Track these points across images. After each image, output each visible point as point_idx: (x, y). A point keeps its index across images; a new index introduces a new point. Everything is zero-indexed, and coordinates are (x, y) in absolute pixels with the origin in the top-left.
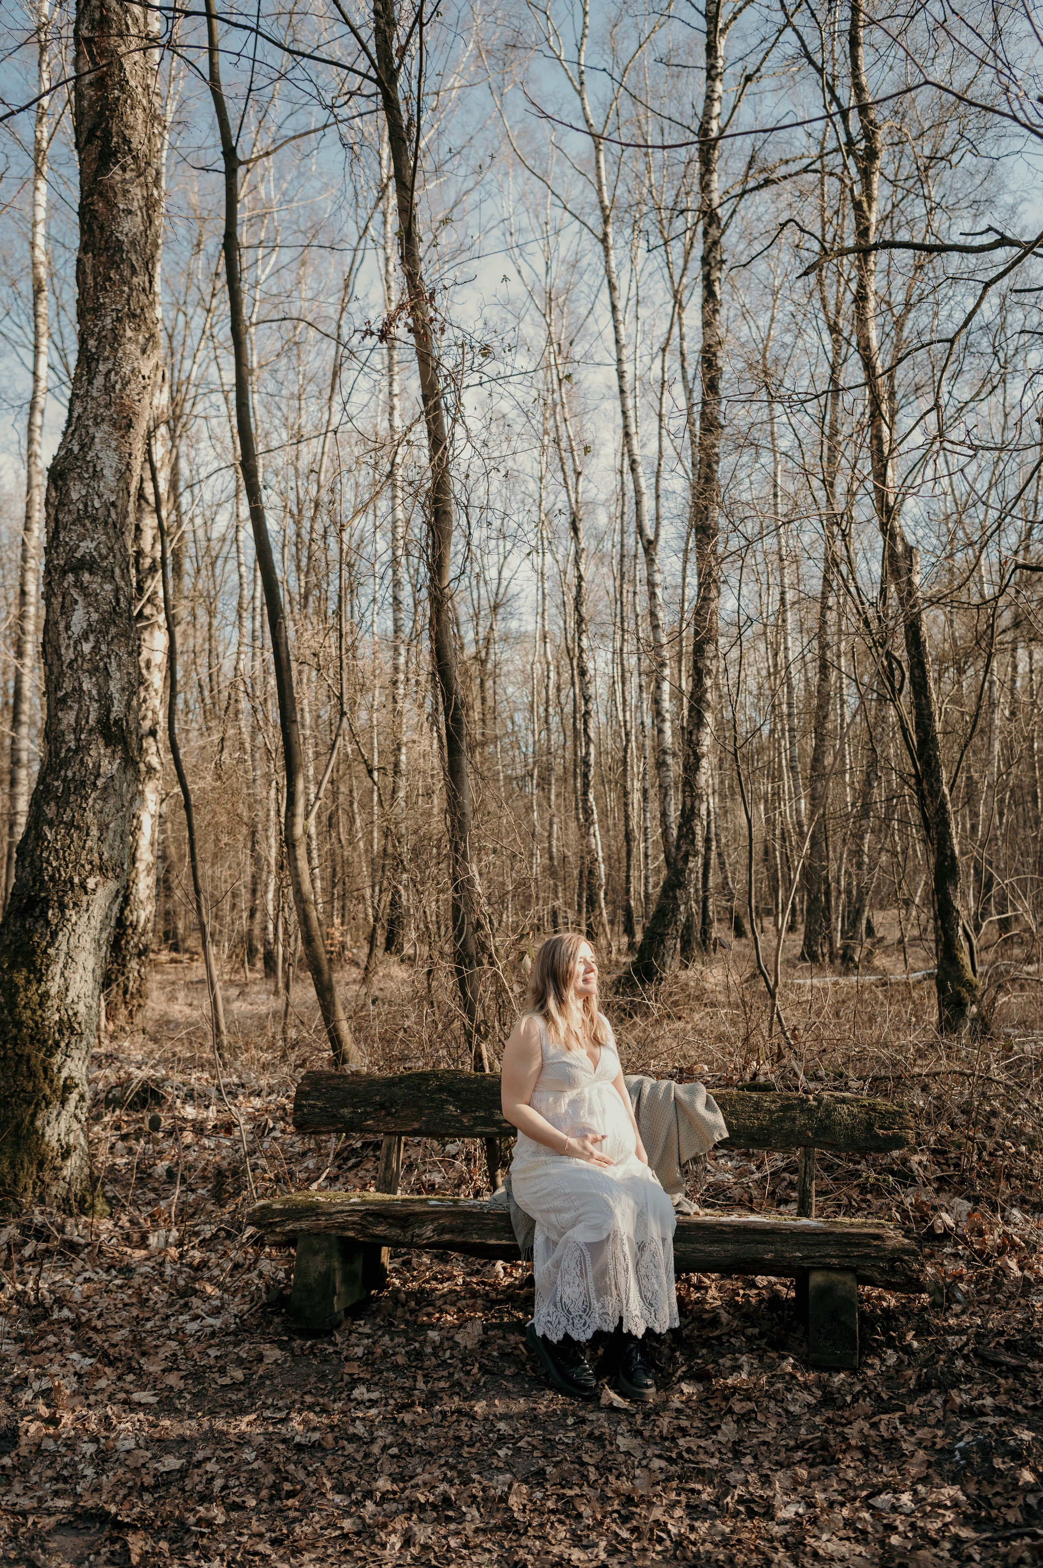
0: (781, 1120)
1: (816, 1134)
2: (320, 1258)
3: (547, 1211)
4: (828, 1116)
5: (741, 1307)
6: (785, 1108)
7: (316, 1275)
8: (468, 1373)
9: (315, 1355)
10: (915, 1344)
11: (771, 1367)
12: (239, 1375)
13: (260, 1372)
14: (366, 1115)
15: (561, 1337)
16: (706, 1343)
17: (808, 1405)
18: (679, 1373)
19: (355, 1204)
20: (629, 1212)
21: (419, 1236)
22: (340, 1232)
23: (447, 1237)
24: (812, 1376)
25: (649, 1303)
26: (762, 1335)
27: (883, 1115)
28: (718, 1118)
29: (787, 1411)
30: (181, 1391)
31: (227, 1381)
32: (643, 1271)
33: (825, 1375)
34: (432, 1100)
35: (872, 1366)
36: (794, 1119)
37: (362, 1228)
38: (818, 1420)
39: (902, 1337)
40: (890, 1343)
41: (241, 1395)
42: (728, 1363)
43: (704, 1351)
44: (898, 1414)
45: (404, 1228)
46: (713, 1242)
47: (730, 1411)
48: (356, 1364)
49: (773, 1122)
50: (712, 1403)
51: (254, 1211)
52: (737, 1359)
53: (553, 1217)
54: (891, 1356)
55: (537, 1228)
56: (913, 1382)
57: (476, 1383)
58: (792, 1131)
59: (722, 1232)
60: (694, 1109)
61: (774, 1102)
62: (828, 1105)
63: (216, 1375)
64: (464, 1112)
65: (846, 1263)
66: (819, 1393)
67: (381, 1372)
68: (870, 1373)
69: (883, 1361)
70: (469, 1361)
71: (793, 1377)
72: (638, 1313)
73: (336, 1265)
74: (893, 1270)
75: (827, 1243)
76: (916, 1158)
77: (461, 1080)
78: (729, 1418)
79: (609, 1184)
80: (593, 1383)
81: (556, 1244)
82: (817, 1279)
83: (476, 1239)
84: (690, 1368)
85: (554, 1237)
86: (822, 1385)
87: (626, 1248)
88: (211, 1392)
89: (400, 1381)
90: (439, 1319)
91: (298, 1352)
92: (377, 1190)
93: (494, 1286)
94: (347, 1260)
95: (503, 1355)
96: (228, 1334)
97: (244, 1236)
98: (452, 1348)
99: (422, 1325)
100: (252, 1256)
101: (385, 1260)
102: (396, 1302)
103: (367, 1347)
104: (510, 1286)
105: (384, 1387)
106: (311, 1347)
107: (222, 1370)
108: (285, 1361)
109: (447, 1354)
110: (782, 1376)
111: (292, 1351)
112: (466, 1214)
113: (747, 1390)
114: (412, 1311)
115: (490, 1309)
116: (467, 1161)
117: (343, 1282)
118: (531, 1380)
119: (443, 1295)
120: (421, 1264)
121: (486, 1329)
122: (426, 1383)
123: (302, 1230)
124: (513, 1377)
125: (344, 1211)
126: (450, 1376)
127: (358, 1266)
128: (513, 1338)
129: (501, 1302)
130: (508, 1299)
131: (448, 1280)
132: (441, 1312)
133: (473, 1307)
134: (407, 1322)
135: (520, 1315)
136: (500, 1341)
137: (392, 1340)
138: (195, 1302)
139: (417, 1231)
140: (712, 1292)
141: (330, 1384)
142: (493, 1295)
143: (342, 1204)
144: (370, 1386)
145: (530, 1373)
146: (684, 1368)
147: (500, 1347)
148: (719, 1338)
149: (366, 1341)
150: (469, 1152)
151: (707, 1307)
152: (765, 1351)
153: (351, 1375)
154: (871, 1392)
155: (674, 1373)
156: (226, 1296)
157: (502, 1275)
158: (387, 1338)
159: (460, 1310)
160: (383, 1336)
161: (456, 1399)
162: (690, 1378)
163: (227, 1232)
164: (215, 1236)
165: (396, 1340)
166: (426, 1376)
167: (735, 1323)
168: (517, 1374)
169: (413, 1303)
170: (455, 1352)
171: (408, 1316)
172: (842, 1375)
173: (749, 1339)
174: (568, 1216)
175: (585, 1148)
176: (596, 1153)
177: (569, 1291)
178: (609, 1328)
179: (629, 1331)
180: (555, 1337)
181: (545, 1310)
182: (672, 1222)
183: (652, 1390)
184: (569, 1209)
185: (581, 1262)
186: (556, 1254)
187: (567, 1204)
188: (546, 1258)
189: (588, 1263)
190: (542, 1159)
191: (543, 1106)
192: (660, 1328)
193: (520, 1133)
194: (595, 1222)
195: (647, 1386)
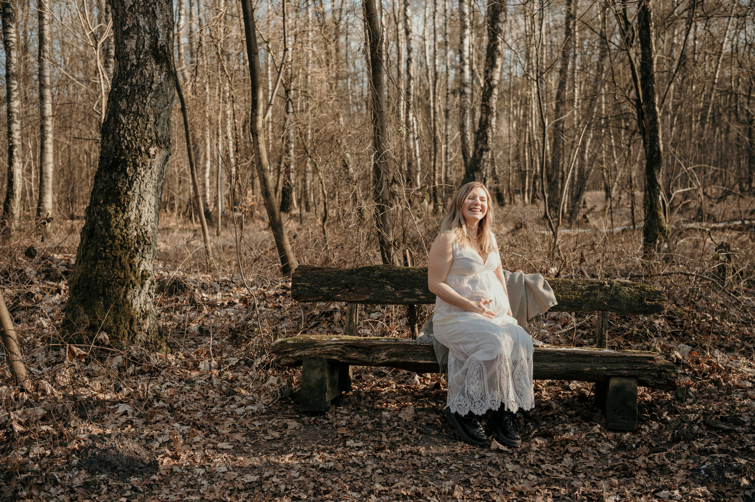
0: (588, 295)
1: (609, 303)
2: (316, 371)
3: (458, 344)
4: (617, 293)
5: (563, 400)
6: (591, 289)
7: (315, 381)
8: (410, 433)
9: (317, 425)
10: (669, 418)
11: (586, 430)
12: (277, 435)
13: (288, 433)
14: (337, 291)
15: (467, 413)
16: (545, 418)
17: (610, 449)
18: (533, 433)
19: (335, 341)
20: (509, 343)
21: (377, 358)
22: (328, 357)
23: (394, 359)
24: (611, 435)
25: (519, 394)
26: (577, 415)
27: (649, 293)
28: (551, 294)
29: (599, 452)
30: (245, 443)
31: (270, 438)
32: (516, 377)
33: (618, 434)
34: (377, 283)
35: (644, 430)
36: (596, 295)
37: (342, 354)
38: (617, 456)
39: (661, 415)
40: (653, 418)
41: (280, 445)
42: (561, 429)
43: (544, 423)
44: (664, 453)
45: (367, 354)
46: (553, 362)
47: (567, 451)
48: (344, 429)
49: (583, 296)
50: (555, 448)
51: (276, 344)
52: (565, 427)
53: (461, 347)
54: (655, 426)
55: (450, 353)
56: (669, 438)
57: (417, 438)
58: (595, 302)
59: (559, 356)
60: (537, 288)
61: (584, 285)
62: (616, 287)
63: (263, 435)
64: (397, 290)
65: (632, 373)
66: (616, 443)
67: (359, 433)
68: (644, 433)
69: (650, 427)
70: (410, 427)
71: (600, 435)
72: (513, 399)
73: (327, 375)
74: (660, 377)
75: (622, 362)
76: (657, 322)
77: (394, 271)
78: (568, 455)
79: (496, 328)
80: (485, 438)
81: (462, 363)
82: (614, 382)
83: (411, 360)
84: (540, 431)
85: (462, 358)
86: (618, 440)
87: (508, 364)
88: (262, 443)
89: (372, 438)
90: (387, 406)
91: (307, 423)
92: (345, 334)
93: (416, 389)
94: (331, 373)
95: (428, 424)
96: (262, 414)
97: (258, 362)
98: (397, 421)
99: (377, 409)
100: (263, 374)
101: (351, 374)
102: (360, 397)
103: (347, 420)
104: (425, 389)
105: (362, 440)
106: (314, 420)
107: (265, 432)
108: (300, 428)
109: (396, 424)
110: (593, 435)
111: (303, 422)
112: (406, 346)
113: (575, 441)
114: (370, 402)
115: (416, 401)
116: (387, 322)
117: (330, 385)
118: (447, 437)
119: (386, 394)
120: (369, 378)
121: (416, 411)
122: (388, 438)
123: (305, 356)
124: (437, 436)
125: (330, 345)
126: (400, 435)
127: (336, 377)
128: (432, 416)
129: (422, 397)
130: (426, 396)
131: (386, 386)
132: (387, 402)
133: (406, 400)
134: (368, 408)
135: (434, 404)
136: (425, 417)
137: (361, 417)
138: (237, 398)
139: (376, 355)
140: (544, 393)
141: (330, 439)
142: (416, 393)
143: (328, 341)
144: (355, 439)
145: (445, 434)
146: (536, 431)
147: (426, 420)
148: (552, 416)
149: (346, 417)
150: (388, 317)
151: (543, 400)
152: (581, 422)
153: (342, 434)
154: (646, 442)
155: (530, 434)
156: (255, 395)
157: (419, 383)
158: (358, 416)
159: (398, 402)
160: (355, 414)
161: (407, 446)
162: (539, 436)
163: (246, 361)
164: (238, 364)
165: (364, 417)
166: (386, 435)
167: (561, 409)
168: (438, 434)
169: (369, 398)
170: (400, 423)
171: (368, 404)
172: (628, 434)
173: (570, 416)
174: (472, 346)
175: (480, 306)
176: (486, 309)
177: (473, 388)
178: (496, 408)
179: (508, 409)
180: (463, 413)
181: (456, 398)
182: (532, 349)
183: (520, 441)
184: (472, 342)
185: (481, 371)
186: (464, 368)
187: (470, 339)
188: (455, 372)
189: (485, 372)
190: (454, 313)
191: (453, 283)
192: (527, 408)
193: (438, 299)
194: (490, 349)
195: (517, 439)
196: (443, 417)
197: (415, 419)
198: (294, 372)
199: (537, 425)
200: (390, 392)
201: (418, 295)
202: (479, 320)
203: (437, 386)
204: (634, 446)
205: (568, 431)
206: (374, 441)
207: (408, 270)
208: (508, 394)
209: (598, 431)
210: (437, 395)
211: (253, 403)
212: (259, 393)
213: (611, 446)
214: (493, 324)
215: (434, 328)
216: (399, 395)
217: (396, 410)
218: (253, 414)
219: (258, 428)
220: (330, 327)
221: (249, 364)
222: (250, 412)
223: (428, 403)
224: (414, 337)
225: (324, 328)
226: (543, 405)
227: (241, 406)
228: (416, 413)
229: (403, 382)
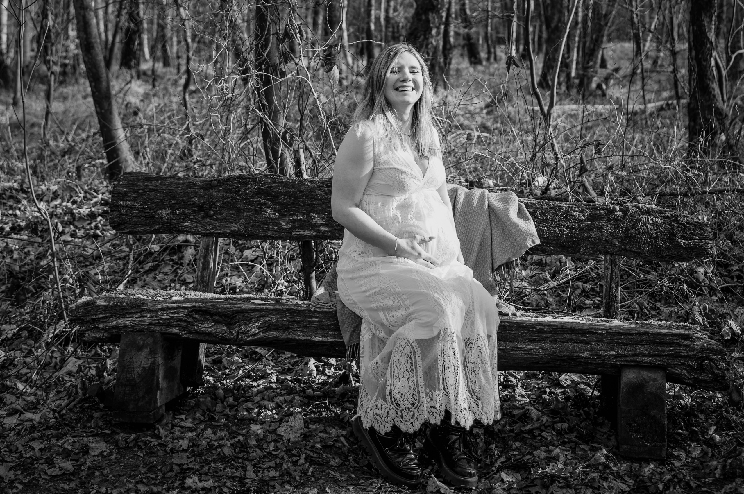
0: (589, 228)
1: (622, 242)
2: (143, 354)
3: (376, 310)
4: (634, 226)
6: (593, 218)
7: (140, 370)
8: (295, 463)
9: (140, 448)
10: (718, 438)
11: (585, 458)
12: (68, 465)
13: (88, 464)
14: (185, 217)
15: (389, 428)
18: (498, 463)
19: (177, 302)
20: (458, 311)
21: (244, 333)
22: (164, 329)
23: (272, 334)
24: (624, 466)
25: (477, 396)
28: (530, 226)
30: (12, 482)
31: (56, 471)
32: (470, 366)
33: (636, 466)
35: (678, 458)
36: (601, 228)
37: (187, 325)
39: (705, 431)
40: (693, 437)
41: (73, 485)
45: (229, 325)
46: (531, 341)
48: (184, 455)
49: (581, 230)
51: (78, 307)
53: (382, 316)
54: (696, 451)
55: (364, 326)
56: (718, 472)
57: (304, 473)
58: (600, 239)
59: (541, 331)
61: (582, 211)
62: (633, 216)
63: (45, 466)
64: (282, 215)
65: (657, 361)
67: (209, 463)
68: (677, 464)
69: (688, 453)
70: (295, 452)
71: (607, 467)
72: (466, 406)
73: (160, 360)
74: (701, 368)
75: (640, 343)
79: (439, 284)
80: (419, 472)
81: (383, 342)
82: (628, 377)
83: (301, 336)
85: (382, 334)
87: (456, 345)
88: (41, 482)
89: (229, 471)
90: (259, 414)
91: (122, 444)
92: (195, 289)
93: (309, 384)
94: (169, 356)
95: (326, 447)
96: (48, 428)
97: (49, 335)
98: (275, 441)
99: (243, 419)
100: (57, 355)
101: (202, 357)
102: (215, 398)
103: (191, 440)
104: (324, 383)
105: (214, 476)
106: (135, 440)
107: (50, 462)
108: (111, 453)
109: (272, 446)
110: (596, 467)
111: (116, 443)
112: (292, 312)
113: (566, 478)
114: (231, 407)
115: (308, 405)
116: (270, 265)
117: (165, 377)
118: (356, 470)
119: (259, 392)
120: (233, 363)
121: (307, 423)
122: (256, 472)
123: (125, 326)
124: (339, 467)
125: (168, 309)
126: (278, 466)
127: (177, 362)
128: (334, 432)
129: (318, 398)
130: (326, 395)
131: (261, 377)
132: (260, 407)
133: (291, 403)
134: (227, 417)
135: (338, 410)
136: (321, 434)
137: (215, 433)
138: (9, 398)
139: (243, 328)
140: (519, 391)
141: (160, 474)
142: (310, 391)
143: (165, 301)
144: (201, 475)
145: (353, 464)
146: (502, 459)
147: (322, 440)
148: (530, 432)
149: (190, 434)
150: (271, 257)
151: (516, 403)
152: (577, 444)
153: (179, 465)
154: (680, 481)
155: (492, 464)
156: (39, 393)
157: (315, 373)
158: (209, 431)
159: (278, 406)
160: (205, 429)
161: (287, 487)
162: (507, 468)
163: (31, 332)
164: (17, 336)
165: (219, 433)
166: (254, 466)
167: (545, 419)
168: (342, 465)
169: (231, 399)
170: (279, 445)
171: (227, 411)
172: (652, 466)
173: (560, 433)
174: (398, 315)
175: (413, 248)
176: (424, 254)
177: (398, 385)
178: (437, 420)
179: (458, 423)
180: (383, 429)
181: (372, 404)
182: (496, 320)
183: (475, 479)
184: (399, 308)
185: (412, 358)
186: (385, 351)
187: (396, 303)
188: (372, 356)
189: (419, 359)
190: (371, 259)
191: (372, 209)
192: (488, 419)
193: (347, 233)
194: (426, 320)
195: (471, 475)
196: (352, 434)
197: (305, 437)
198: (111, 351)
199: (505, 448)
200: (267, 388)
201: (317, 225)
202: (410, 271)
203: (344, 379)
204: (661, 486)
205: (555, 459)
206: (233, 478)
207: (302, 182)
208: (456, 396)
209: (603, 460)
210: (343, 395)
211: (33, 407)
212: (47, 391)
213: (624, 487)
214: (433, 278)
215: (339, 283)
216: (281, 394)
217: (274, 421)
218: (33, 428)
219: (38, 454)
220: (175, 272)
221: (36, 336)
222: (28, 425)
223: (328, 409)
224: (309, 294)
225: (166, 274)
226: (516, 412)
227: (12, 413)
228: (307, 427)
229: (289, 371)
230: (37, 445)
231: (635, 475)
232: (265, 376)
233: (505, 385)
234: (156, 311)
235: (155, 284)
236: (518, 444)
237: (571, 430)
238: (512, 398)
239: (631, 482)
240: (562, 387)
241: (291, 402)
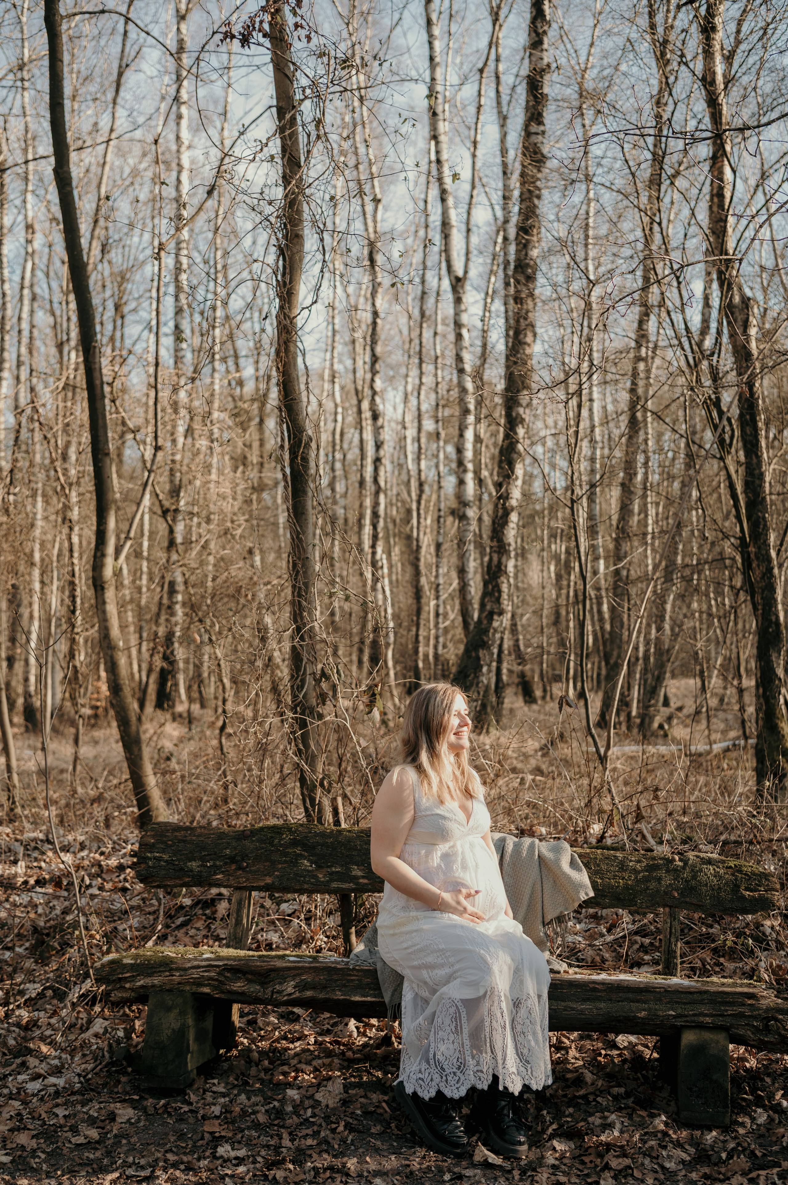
0: (646, 880)
1: (681, 894)
2: (172, 1015)
3: (419, 968)
4: (694, 877)
5: (604, 1067)
6: (651, 868)
7: (169, 1032)
8: (333, 1131)
9: (169, 1114)
10: (785, 1103)
11: (642, 1125)
12: (94, 1134)
13: (115, 1131)
14: (216, 869)
15: (433, 1094)
16: (572, 1101)
17: (683, 1162)
18: (550, 1130)
19: (208, 959)
20: (505, 968)
21: (279, 992)
22: (194, 989)
23: (309, 993)
24: (684, 1134)
25: (523, 1059)
28: (584, 877)
29: (663, 1168)
30: (34, 1151)
31: (81, 1140)
32: (519, 1028)
34: (286, 854)
35: (742, 1125)
36: (659, 879)
37: (219, 984)
38: (694, 1176)
39: (771, 1096)
40: (758, 1102)
41: (98, 1154)
42: (599, 1122)
44: (775, 1170)
45: (263, 984)
47: (607, 1167)
48: (217, 1122)
49: (638, 882)
50: (586, 1159)
51: (103, 966)
52: (606, 1118)
53: (425, 974)
54: (761, 1115)
55: (406, 985)
56: (785, 1140)
57: (344, 1141)
58: (658, 891)
59: (594, 990)
60: (559, 867)
61: (639, 862)
62: (694, 866)
63: (69, 1134)
64: (319, 867)
65: (720, 1021)
67: (242, 1131)
68: (742, 1131)
69: (753, 1119)
70: (333, 1119)
71: (666, 1134)
72: (514, 1070)
73: (190, 1022)
74: (767, 1029)
75: (701, 1002)
77: (316, 835)
78: (607, 1174)
79: (484, 941)
80: (465, 1140)
81: (426, 1002)
82: (689, 1038)
83: (339, 996)
85: (426, 994)
87: (504, 1005)
88: (65, 1151)
89: (264, 1140)
90: (296, 1078)
91: (151, 1111)
92: (228, 946)
93: (349, 1046)
94: (200, 1018)
95: (366, 1113)
96: (73, 1093)
97: (74, 995)
98: (313, 1107)
99: (279, 1084)
100: (84, 1015)
101: (235, 1017)
102: (249, 1061)
103: (224, 1106)
104: (365, 1045)
105: (247, 1145)
106: (165, 1106)
107: (74, 1130)
108: (139, 1120)
109: (309, 1112)
110: (654, 1134)
111: (145, 1109)
112: (330, 970)
113: (622, 1147)
114: (266, 1070)
115: (347, 1069)
116: (308, 919)
117: (196, 1039)
118: (398, 1138)
119: (297, 1055)
120: (268, 1024)
121: (346, 1087)
122: (292, 1140)
123: (153, 986)
124: (380, 1135)
125: (199, 967)
126: (316, 1134)
127: (209, 1023)
128: (375, 1097)
129: (358, 1061)
130: (367, 1058)
131: (299, 1039)
132: (297, 1071)
133: (330, 1067)
134: (262, 1081)
135: (380, 1074)
136: (362, 1100)
137: (249, 1099)
138: (32, 1061)
139: (278, 987)
140: (573, 1053)
141: (190, 1143)
142: (350, 1054)
143: (195, 959)
144: (234, 1144)
145: (396, 1132)
146: (554, 1126)
147: (363, 1106)
148: (585, 1097)
149: (222, 1100)
150: (310, 911)
151: (569, 1066)
152: (634, 1110)
153: (212, 1133)
154: (745, 1149)
155: (543, 1131)
156: (64, 1056)
157: (355, 1034)
158: (243, 1097)
159: (316, 1070)
160: (239, 1094)
161: (325, 1156)
162: (560, 1136)
163: (55, 990)
164: (41, 995)
165: (253, 1099)
166: (290, 1134)
167: (600, 1083)
168: (383, 1132)
169: (266, 1062)
170: (317, 1111)
171: (262, 1075)
172: (714, 1133)
173: (616, 1098)
174: (441, 973)
175: (458, 903)
176: (470, 908)
177: (443, 1048)
178: (484, 1085)
179: (506, 1088)
180: (427, 1094)
181: (415, 1068)
182: (547, 979)
183: (525, 1147)
184: (442, 966)
185: (456, 1019)
186: (429, 1011)
187: (440, 961)
188: (415, 1017)
189: (464, 1020)
190: (413, 914)
191: (415, 860)
192: (537, 1085)
193: (387, 886)
194: (472, 978)
195: (521, 1144)
196: (394, 1099)
197: (345, 1102)
198: (140, 1011)
199: (558, 1115)
200: (304, 1051)
201: (356, 878)
202: (455, 926)
203: (386, 1041)
204: (724, 1155)
205: (610, 1126)
206: (268, 1146)
207: (340, 832)
208: (504, 1060)
209: (662, 1127)
210: (385, 1058)
211: (57, 1071)
212: (72, 1054)
213: (684, 1156)
214: (479, 933)
215: (380, 939)
216: (319, 1057)
217: (312, 1086)
218: (57, 1094)
219: (62, 1121)
220: (208, 927)
221: (61, 996)
222: (52, 1090)
223: (369, 1073)
224: (348, 951)
225: (198, 929)
226: (569, 1076)
227: (36, 1077)
228: (346, 1092)
229: (328, 1032)
230: (61, 1112)
231: (696, 1143)
232: (302, 1037)
233: (558, 1047)
234: (185, 969)
235: (187, 940)
236: (571, 1110)
237: (628, 1095)
238: (566, 1061)
239: (692, 1150)
240: (618, 1048)
241: (330, 1065)
